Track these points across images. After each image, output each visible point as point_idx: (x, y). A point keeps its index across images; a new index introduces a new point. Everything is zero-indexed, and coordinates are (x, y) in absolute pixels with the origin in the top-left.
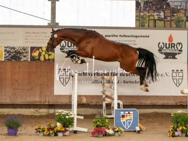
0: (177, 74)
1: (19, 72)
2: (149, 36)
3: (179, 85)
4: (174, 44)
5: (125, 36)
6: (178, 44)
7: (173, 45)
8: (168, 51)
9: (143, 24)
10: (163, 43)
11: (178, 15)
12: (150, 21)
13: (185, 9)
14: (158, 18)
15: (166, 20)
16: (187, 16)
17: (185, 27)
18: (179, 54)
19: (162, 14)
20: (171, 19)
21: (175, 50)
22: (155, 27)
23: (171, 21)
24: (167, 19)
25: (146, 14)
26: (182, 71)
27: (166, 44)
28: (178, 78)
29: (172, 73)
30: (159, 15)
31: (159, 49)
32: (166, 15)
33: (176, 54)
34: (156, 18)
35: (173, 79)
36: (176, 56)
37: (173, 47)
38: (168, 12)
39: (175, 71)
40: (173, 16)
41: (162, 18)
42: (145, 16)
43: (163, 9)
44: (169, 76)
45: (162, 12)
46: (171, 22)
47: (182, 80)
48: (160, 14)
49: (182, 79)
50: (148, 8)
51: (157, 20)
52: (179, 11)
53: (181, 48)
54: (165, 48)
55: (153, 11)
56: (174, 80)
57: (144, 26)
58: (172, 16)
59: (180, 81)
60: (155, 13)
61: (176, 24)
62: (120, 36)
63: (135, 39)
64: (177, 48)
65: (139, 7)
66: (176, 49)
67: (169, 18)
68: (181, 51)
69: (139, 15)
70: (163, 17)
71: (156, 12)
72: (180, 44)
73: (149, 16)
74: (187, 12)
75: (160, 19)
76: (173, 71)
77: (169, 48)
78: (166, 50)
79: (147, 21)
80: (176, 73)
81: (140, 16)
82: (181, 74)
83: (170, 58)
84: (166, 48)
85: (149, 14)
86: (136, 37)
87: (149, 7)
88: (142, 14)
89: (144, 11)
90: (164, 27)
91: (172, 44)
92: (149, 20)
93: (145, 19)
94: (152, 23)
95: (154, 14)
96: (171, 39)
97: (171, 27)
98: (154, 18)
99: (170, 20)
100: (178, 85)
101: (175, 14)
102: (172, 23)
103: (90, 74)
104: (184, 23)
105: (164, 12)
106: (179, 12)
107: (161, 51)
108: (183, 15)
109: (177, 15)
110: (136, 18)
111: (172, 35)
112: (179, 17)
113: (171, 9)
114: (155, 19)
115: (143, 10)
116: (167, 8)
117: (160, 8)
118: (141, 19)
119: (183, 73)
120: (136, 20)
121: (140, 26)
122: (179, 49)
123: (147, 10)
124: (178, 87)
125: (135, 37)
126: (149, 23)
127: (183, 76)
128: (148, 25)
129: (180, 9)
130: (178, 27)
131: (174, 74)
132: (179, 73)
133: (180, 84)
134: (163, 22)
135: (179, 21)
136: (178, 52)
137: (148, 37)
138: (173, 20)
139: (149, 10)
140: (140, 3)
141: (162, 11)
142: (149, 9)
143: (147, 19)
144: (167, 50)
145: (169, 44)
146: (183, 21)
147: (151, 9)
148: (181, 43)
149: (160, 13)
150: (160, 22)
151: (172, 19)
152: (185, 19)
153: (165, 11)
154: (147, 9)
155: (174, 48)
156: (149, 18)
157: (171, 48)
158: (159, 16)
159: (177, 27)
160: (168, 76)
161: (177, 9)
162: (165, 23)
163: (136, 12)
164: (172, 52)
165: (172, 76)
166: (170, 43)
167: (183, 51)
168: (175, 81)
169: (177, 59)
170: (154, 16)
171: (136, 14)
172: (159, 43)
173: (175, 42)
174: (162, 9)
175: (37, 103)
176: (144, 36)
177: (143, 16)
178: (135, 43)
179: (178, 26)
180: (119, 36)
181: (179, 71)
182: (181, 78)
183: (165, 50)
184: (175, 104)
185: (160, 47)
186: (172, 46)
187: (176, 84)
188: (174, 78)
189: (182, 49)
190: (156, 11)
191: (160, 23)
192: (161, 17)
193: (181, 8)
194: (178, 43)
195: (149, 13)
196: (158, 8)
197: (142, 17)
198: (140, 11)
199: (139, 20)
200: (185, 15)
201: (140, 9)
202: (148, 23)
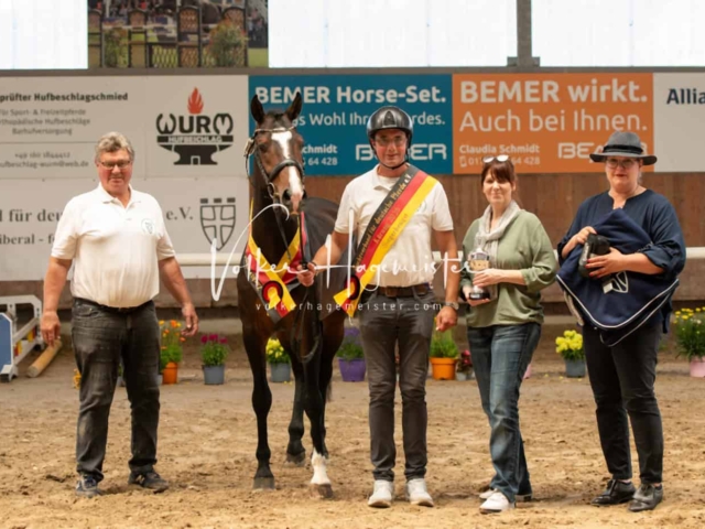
0: (218, 210)
2: (126, 95)
3: (224, 244)
4: (208, 119)
5: (53, 97)
6: (219, 120)
7: (203, 122)
8: (189, 141)
9: (113, 59)
10: (172, 117)
11: (223, 27)
12: (134, 49)
13: (242, 7)
14: (159, 37)
15: (185, 43)
16: (251, 29)
17: (246, 64)
18: (222, 148)
19: (171, 27)
20: (200, 41)
21: (210, 138)
22: (151, 65)
23: (200, 46)
24: (187, 39)
25: (119, 26)
26: (231, 200)
27: (181, 119)
28: (218, 223)
29: (202, 207)
30: (161, 29)
31: (159, 134)
32: (182, 30)
33: (213, 149)
34: (153, 37)
35: (204, 228)
36: (214, 157)
37: (203, 129)
38: (190, 19)
39: (211, 202)
40: (207, 30)
41: (172, 39)
42: (116, 34)
43: (173, 9)
44: (191, 218)
45: (170, 20)
46: (199, 50)
47: (230, 229)
48: (166, 27)
49: (233, 227)
50: (126, 6)
51: (155, 44)
52: (223, 15)
53: (229, 130)
54: (177, 132)
55: (143, 17)
56: (207, 230)
57: (116, 63)
58: (202, 31)
59: (226, 231)
60: (149, 22)
61: (215, 53)
62: (37, 97)
63: (82, 105)
64: (217, 131)
65: (99, 5)
66: (213, 133)
67: (193, 38)
68: (228, 138)
69: (97, 30)
70: (174, 34)
71: (152, 21)
72: (227, 120)
73: (130, 33)
74: (250, 15)
75: (165, 43)
76: (204, 201)
77: (191, 130)
78: (181, 139)
79: (126, 50)
80: (213, 207)
81: (100, 34)
82: (228, 212)
83: (196, 162)
84: (182, 130)
85: (130, 27)
86: (88, 98)
87: (129, 6)
88: (107, 27)
89: (113, 17)
90: (180, 65)
91: (199, 119)
92: (130, 47)
93: (118, 43)
94: (139, 56)
95: (144, 27)
96: (195, 103)
97: (199, 65)
98: (146, 37)
99: (196, 44)
100: (219, 245)
101: (212, 26)
102: (204, 51)
104: (240, 51)
105: (178, 20)
106: (224, 18)
107: (166, 139)
108: (238, 27)
109: (218, 29)
110: (89, 38)
111: (200, 92)
112: (226, 35)
113: (197, 11)
114: (150, 40)
115: (111, 14)
116: (186, 6)
117: (165, 7)
118: (104, 44)
119: (234, 206)
120: (90, 46)
121: (101, 66)
122: (223, 132)
123: (122, 15)
124: (218, 250)
125: (82, 98)
126: (130, 53)
127: (234, 218)
128: (127, 59)
129: (227, 10)
130: (224, 66)
131: (208, 213)
132: (222, 207)
133: (224, 241)
134: (175, 51)
135: (227, 47)
136: (219, 142)
137: (125, 97)
138: (205, 45)
139: (129, 14)
141: (171, 15)
142: (131, 10)
143: (125, 41)
144: (186, 139)
145: (191, 119)
146: (237, 45)
147: (135, 12)
148: (228, 115)
149: (165, 22)
150: (165, 51)
151: (204, 39)
152: (243, 39)
153: (182, 17)
154: (124, 11)
155: (208, 131)
156: (130, 38)
157: (199, 131)
158: (161, 33)
159: (218, 65)
160: (188, 217)
161: (220, 8)
162: (180, 53)
163: (90, 21)
164: (199, 143)
165: (202, 219)
166: (195, 116)
167: (235, 139)
168: (210, 231)
169: (215, 163)
170: (145, 32)
171: (89, 28)
172: (160, 117)
173: (209, 110)
174: (170, 11)
176: (110, 97)
177: (111, 32)
178: (83, 117)
179: (222, 63)
180: (33, 97)
181: (224, 202)
182: (230, 223)
183: (179, 138)
184: (209, 305)
185: (163, 128)
186: (199, 126)
188: (206, 223)
189: (231, 134)
190: (152, 16)
191: (164, 55)
192: (169, 35)
193: (229, 6)
194: (218, 115)
195: (129, 23)
196: (157, 9)
197: (109, 36)
198: (103, 19)
199: (100, 46)
200: (245, 27)
201: (100, 12)
202: (127, 55)
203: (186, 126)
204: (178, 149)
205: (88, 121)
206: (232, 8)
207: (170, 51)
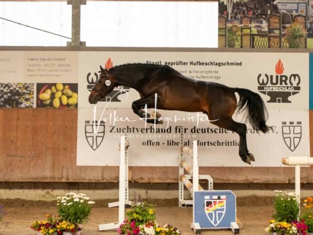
0: (292, 128)
1: (17, 126)
2: (241, 63)
3: (295, 148)
4: (286, 77)
5: (200, 64)
6: (293, 77)
7: (284, 79)
8: (275, 89)
9: (232, 42)
10: (266, 75)
11: (293, 26)
12: (244, 37)
13: (304, 15)
14: (258, 31)
15: (272, 34)
16: (309, 27)
17: (306, 47)
18: (294, 93)
19: (265, 25)
20: (280, 33)
21: (288, 88)
22: (253, 47)
23: (280, 36)
24: (274, 33)
25: (236, 24)
26: (299, 123)
27: (272, 77)
28: (292, 136)
29: (283, 127)
30: (260, 26)
31: (259, 86)
32: (271, 27)
33: (289, 94)
34: (254, 31)
35: (284, 138)
36: (290, 98)
37: (283, 83)
38: (275, 22)
39: (288, 124)
40: (285, 28)
41: (266, 32)
42: (234, 29)
43: (266, 15)
44: (277, 133)
45: (264, 22)
46: (280, 39)
47: (299, 139)
48: (261, 25)
49: (300, 138)
50: (240, 14)
51: (256, 35)
52: (294, 19)
53: (298, 84)
54: (269, 84)
55: (249, 20)
56: (286, 139)
57: (234, 45)
58: (282, 28)
59: (297, 140)
60: (253, 23)
61: (289, 41)
62: (191, 63)
63: (216, 68)
64: (291, 84)
65: (225, 13)
66: (289, 85)
67: (277, 32)
68: (298, 88)
69: (224, 27)
70: (266, 29)
71: (254, 22)
72: (297, 78)
73: (242, 29)
74: (308, 20)
75: (261, 34)
76: (285, 123)
77: (277, 83)
78: (271, 88)
79: (239, 38)
80: (289, 127)
81: (225, 29)
82: (297, 130)
83: (279, 101)
84: (272, 83)
85: (242, 25)
86: (219, 64)
87: (242, 13)
88: (229, 25)
89: (233, 19)
90: (269, 47)
91: (281, 77)
92: (242, 36)
93: (235, 34)
94: (247, 41)
95: (250, 25)
96: (279, 68)
97: (280, 47)
98: (251, 31)
99: (278, 35)
100: (292, 148)
101: (287, 25)
102: (283, 40)
103: (138, 129)
104: (303, 40)
105: (269, 22)
106: (294, 21)
107: (263, 88)
108: (302, 26)
109: (291, 27)
110: (219, 31)
111: (282, 62)
112: (295, 30)
113: (280, 17)
114: (253, 33)
115: (231, 18)
116: (273, 14)
117: (261, 15)
118: (227, 34)
119: (301, 126)
120: (219, 35)
121: (226, 46)
122: (295, 85)
123: (238, 19)
124: (292, 151)
125: (217, 64)
126: (242, 40)
127: (301, 133)
128: (240, 43)
129: (296, 16)
130: (294, 47)
131: (286, 130)
132: (294, 127)
133: (296, 146)
134: (266, 39)
135: (296, 37)
136: (293, 90)
137: (240, 64)
138: (283, 36)
139: (242, 18)
140: (226, 6)
141: (264, 19)
142: (243, 16)
143: (239, 33)
144: (274, 88)
145: (277, 77)
146: (301, 36)
147: (245, 17)
148: (298, 75)
149: (261, 22)
150: (261, 39)
151: (283, 33)
152: (304, 32)
153: (271, 20)
154: (239, 16)
155: (286, 84)
156: (242, 31)
157: (281, 84)
158: (259, 29)
159: (290, 47)
160: (275, 132)
161: (292, 15)
162: (269, 40)
163: (220, 22)
164: (281, 91)
165: (283, 133)
166: (279, 75)
167: (301, 88)
168: (288, 140)
169: (290, 102)
170: (250, 28)
171: (219, 25)
172: (260, 75)
173: (287, 72)
174: (264, 17)
175: (47, 181)
176: (232, 64)
177: (231, 28)
178: (216, 75)
179: (292, 46)
180: (189, 64)
181: (295, 124)
182: (299, 136)
183: (270, 88)
184: (287, 182)
185: (261, 82)
186: (281, 81)
187: (289, 146)
188: (285, 136)
189: (299, 86)
190: (254, 19)
191: (260, 41)
192: (263, 30)
193: (297, 14)
194: (292, 75)
195: (241, 23)
196: (257, 15)
197: (230, 30)
198: (227, 20)
199: (225, 35)
200: (305, 27)
201: (226, 17)
202: (240, 41)
203: (274, 81)
204: (269, 94)
205: (220, 77)
206: (299, 16)
207: (264, 39)
